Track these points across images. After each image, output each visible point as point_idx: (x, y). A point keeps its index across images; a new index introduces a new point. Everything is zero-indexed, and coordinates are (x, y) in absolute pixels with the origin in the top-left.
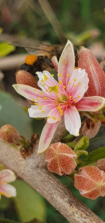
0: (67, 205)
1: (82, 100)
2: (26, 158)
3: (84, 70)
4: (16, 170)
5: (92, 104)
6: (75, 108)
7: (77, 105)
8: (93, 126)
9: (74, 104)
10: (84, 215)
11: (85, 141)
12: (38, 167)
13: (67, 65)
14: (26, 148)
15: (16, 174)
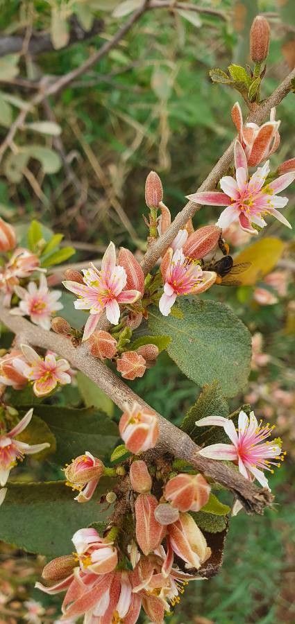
0: (111, 387)
1: (121, 294)
2: (78, 347)
3: (123, 268)
4: (70, 359)
5: (130, 297)
6: (115, 301)
7: (117, 298)
8: (134, 317)
9: (114, 297)
10: (124, 394)
11: (128, 331)
12: (87, 355)
13: (109, 263)
14: (76, 339)
15: (69, 362)
